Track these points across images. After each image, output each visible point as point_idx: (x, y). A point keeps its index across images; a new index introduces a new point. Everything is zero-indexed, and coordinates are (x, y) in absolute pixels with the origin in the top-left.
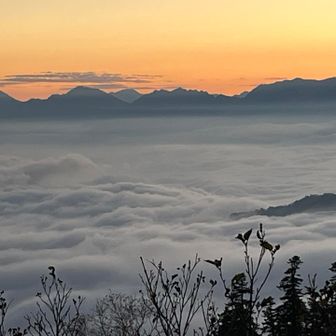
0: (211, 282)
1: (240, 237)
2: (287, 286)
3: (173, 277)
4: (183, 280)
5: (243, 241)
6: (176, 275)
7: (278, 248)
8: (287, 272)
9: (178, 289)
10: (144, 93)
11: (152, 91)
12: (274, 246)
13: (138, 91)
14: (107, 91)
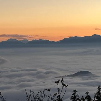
0: (49, 96)
1: (56, 82)
2: (73, 99)
3: (37, 95)
4: (40, 96)
5: (57, 83)
6: (38, 95)
7: (67, 85)
8: (73, 95)
9: (38, 99)
10: (30, 41)
11: (32, 40)
12: (66, 85)
13: (28, 40)
14: (19, 40)
